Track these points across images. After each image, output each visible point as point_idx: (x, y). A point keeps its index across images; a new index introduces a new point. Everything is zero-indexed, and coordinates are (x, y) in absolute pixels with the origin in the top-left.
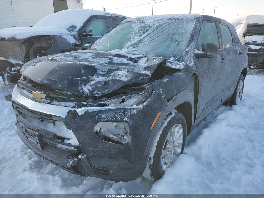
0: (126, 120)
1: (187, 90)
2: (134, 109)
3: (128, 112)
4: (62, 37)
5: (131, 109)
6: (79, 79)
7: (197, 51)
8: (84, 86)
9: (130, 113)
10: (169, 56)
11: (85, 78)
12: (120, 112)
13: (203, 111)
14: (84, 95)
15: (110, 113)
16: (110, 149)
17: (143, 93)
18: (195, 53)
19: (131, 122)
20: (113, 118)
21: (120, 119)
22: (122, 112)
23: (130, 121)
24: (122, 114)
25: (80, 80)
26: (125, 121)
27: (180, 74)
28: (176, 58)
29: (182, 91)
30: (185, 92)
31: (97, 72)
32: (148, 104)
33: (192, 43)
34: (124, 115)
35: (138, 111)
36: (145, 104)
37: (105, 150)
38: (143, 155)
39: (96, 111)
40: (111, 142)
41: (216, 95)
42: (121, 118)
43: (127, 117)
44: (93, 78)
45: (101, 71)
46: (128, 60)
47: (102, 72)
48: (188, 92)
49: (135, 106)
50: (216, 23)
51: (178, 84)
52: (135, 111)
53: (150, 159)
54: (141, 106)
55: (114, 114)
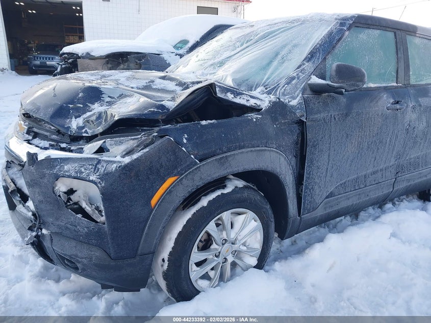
0: (94, 179)
1: (264, 148)
2: (114, 162)
3: (103, 166)
4: (161, 55)
5: (110, 161)
6: (71, 106)
7: (315, 80)
8: (76, 118)
9: (104, 168)
10: (257, 85)
11: (82, 106)
12: (90, 165)
13: (327, 197)
14: (69, 133)
15: (76, 165)
16: (76, 227)
17: (140, 136)
18: (309, 82)
19: (101, 184)
20: (76, 173)
21: (85, 177)
22: (94, 166)
23: (99, 182)
24: (92, 168)
25: (72, 109)
26: (92, 182)
27: (254, 116)
28: (266, 89)
29: (248, 147)
30: (260, 150)
31: (102, 99)
32: (141, 157)
33: (307, 64)
34: (95, 170)
35: (120, 167)
36: (135, 156)
37: (69, 226)
38: (137, 250)
39: (60, 158)
40: (79, 216)
41: (374, 173)
42: (88, 175)
43: (98, 174)
44: (93, 107)
45: (109, 96)
46: (176, 85)
47: (109, 98)
48: (266, 152)
49: (119, 158)
50: (398, 32)
51: (239, 134)
52: (115, 165)
53: (163, 260)
54: (127, 160)
55: (81, 167)
